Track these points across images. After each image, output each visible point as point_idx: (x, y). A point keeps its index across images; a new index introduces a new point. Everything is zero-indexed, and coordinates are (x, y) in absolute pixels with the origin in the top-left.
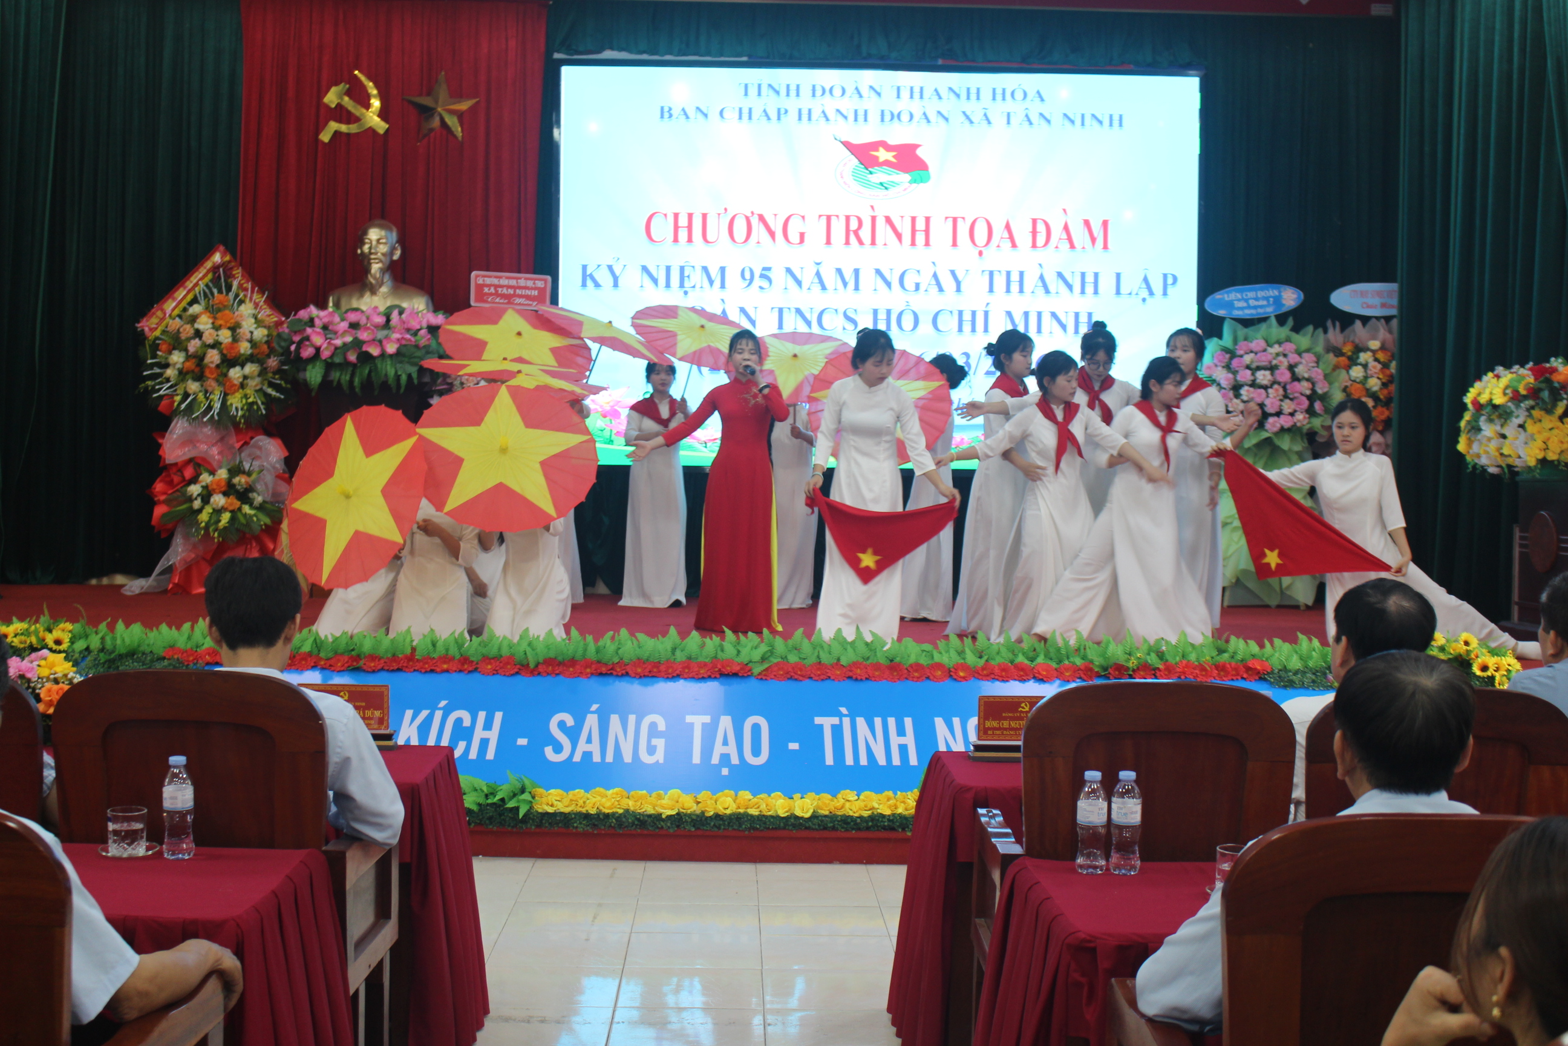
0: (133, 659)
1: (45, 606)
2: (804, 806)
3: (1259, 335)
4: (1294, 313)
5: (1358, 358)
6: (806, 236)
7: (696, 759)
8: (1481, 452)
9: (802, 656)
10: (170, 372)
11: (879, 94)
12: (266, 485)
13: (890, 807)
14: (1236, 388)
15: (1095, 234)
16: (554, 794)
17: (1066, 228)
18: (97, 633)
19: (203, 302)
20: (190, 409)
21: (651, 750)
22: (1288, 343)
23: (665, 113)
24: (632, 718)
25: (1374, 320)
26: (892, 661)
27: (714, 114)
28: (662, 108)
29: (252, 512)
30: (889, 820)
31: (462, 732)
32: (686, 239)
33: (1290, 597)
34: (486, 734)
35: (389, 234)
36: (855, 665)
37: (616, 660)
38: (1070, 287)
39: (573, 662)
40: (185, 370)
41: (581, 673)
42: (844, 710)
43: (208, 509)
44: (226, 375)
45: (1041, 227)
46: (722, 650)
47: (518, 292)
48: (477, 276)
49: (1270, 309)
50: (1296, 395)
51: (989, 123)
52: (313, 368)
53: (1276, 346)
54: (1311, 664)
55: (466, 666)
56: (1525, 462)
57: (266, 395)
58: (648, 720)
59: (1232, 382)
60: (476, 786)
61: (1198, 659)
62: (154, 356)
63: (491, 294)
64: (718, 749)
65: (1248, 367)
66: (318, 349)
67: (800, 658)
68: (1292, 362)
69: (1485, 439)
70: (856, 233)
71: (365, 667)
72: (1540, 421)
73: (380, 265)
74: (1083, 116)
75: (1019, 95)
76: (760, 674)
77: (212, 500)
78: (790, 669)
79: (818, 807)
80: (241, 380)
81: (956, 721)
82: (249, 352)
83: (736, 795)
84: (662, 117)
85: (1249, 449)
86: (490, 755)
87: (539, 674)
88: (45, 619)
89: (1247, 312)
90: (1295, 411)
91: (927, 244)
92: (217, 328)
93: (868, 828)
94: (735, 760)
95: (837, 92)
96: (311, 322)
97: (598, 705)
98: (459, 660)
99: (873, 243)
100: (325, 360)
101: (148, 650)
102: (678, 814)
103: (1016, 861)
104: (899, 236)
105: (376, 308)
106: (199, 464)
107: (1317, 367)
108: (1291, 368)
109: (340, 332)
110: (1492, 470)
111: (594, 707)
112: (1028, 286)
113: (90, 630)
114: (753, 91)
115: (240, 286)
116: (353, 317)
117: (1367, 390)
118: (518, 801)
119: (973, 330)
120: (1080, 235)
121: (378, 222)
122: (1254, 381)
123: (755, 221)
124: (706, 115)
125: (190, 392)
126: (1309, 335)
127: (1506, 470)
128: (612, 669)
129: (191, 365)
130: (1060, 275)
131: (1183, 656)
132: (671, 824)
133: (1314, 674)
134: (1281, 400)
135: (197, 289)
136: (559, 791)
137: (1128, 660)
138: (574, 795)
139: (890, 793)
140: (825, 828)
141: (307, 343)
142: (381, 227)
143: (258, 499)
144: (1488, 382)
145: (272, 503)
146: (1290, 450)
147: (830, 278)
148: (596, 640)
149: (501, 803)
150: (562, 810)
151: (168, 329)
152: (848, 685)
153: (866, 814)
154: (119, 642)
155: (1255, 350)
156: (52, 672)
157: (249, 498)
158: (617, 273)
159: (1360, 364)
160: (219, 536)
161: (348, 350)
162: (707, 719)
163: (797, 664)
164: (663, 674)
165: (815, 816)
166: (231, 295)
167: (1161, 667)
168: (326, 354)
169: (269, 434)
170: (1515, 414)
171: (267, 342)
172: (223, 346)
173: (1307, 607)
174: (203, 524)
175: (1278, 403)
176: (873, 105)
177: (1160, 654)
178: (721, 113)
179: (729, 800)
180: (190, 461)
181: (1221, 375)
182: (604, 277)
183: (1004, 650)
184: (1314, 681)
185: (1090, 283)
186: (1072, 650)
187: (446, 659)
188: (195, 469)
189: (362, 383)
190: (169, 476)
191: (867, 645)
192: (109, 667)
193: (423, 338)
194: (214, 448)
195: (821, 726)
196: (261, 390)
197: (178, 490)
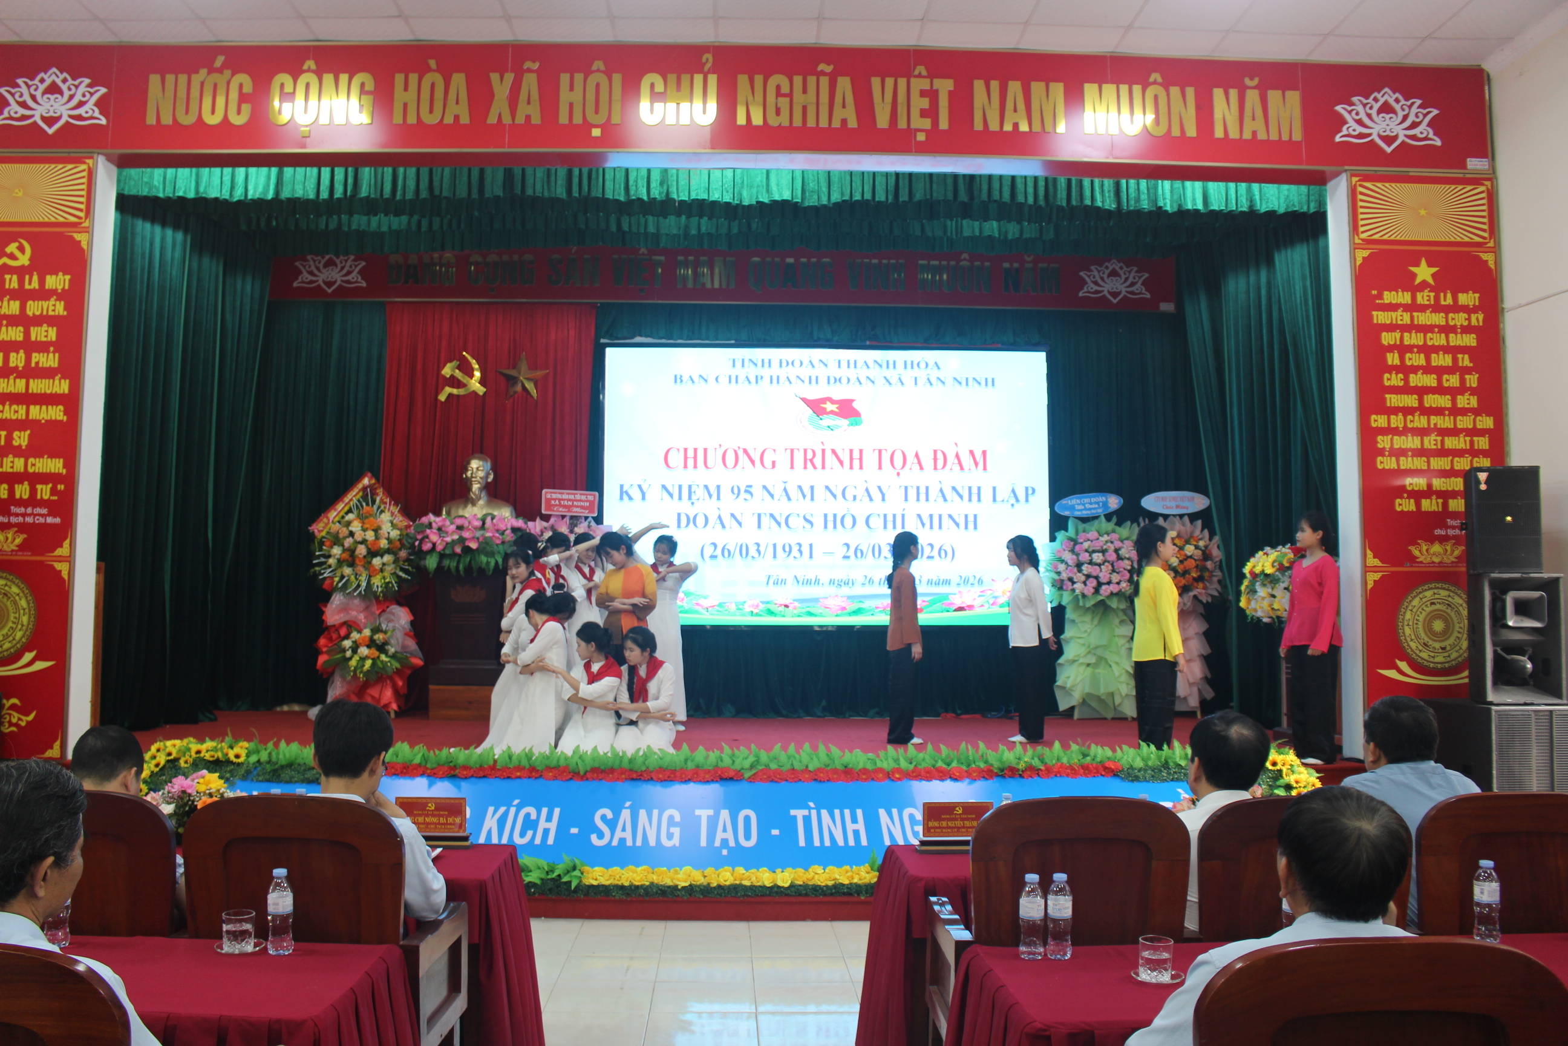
0: (291, 769)
1: (229, 729)
2: (784, 878)
3: (1093, 529)
4: (1116, 512)
6: (777, 464)
7: (703, 843)
8: (1258, 607)
9: (781, 764)
10: (331, 561)
11: (826, 365)
12: (398, 640)
13: (848, 878)
14: (1079, 566)
15: (978, 460)
16: (598, 870)
17: (957, 456)
18: (266, 749)
19: (355, 512)
20: (345, 586)
21: (670, 836)
22: (1114, 534)
23: (678, 379)
24: (655, 812)
25: (1172, 517)
26: (846, 767)
27: (711, 380)
28: (676, 376)
29: (387, 659)
30: (848, 888)
31: (530, 824)
32: (693, 466)
33: (1121, 712)
34: (548, 825)
35: (485, 464)
36: (819, 770)
37: (644, 768)
38: (961, 497)
39: (612, 770)
40: (342, 559)
41: (618, 778)
42: (812, 804)
43: (356, 658)
44: (370, 563)
45: (940, 456)
46: (722, 761)
47: (575, 503)
48: (546, 493)
49: (1100, 511)
50: (1121, 569)
51: (903, 384)
52: (431, 557)
53: (1106, 536)
54: (1150, 763)
55: (533, 774)
57: (398, 577)
58: (668, 813)
59: (1076, 561)
60: (539, 864)
61: (1068, 762)
62: (321, 550)
63: (556, 505)
64: (720, 835)
65: (1086, 551)
66: (434, 545)
67: (779, 766)
68: (1117, 547)
69: (1260, 599)
70: (811, 461)
71: (459, 775)
73: (478, 486)
74: (967, 379)
75: (923, 365)
76: (749, 778)
77: (359, 651)
78: (772, 774)
79: (794, 879)
80: (381, 566)
81: (895, 811)
82: (387, 546)
83: (733, 871)
84: (676, 382)
85: (1089, 608)
86: (551, 841)
87: (587, 779)
88: (229, 739)
89: (1084, 512)
90: (1121, 581)
91: (861, 468)
92: (364, 530)
93: (832, 894)
94: (732, 843)
95: (797, 363)
96: (430, 525)
97: (630, 803)
98: (529, 769)
99: (823, 467)
100: (439, 552)
101: (302, 762)
102: (690, 885)
103: (969, 949)
104: (841, 463)
105: (475, 515)
106: (351, 626)
108: (1116, 551)
109: (450, 532)
110: (1266, 620)
111: (628, 804)
112: (932, 497)
113: (261, 747)
114: (738, 364)
115: (382, 500)
116: (459, 522)
118: (571, 877)
120: (967, 461)
121: (477, 455)
122: (1091, 560)
123: (740, 453)
124: (706, 381)
125: (345, 574)
126: (1128, 528)
128: (640, 775)
129: (346, 556)
130: (954, 488)
131: (1058, 760)
132: (685, 892)
133: (1153, 771)
134: (1110, 574)
135: (351, 503)
136: (602, 869)
137: (1018, 763)
138: (613, 871)
139: (848, 867)
140: (800, 895)
141: (427, 540)
142: (480, 459)
143: (392, 650)
144: (1261, 557)
145: (401, 653)
146: (1118, 608)
147: (794, 492)
149: (558, 878)
150: (604, 883)
151: (331, 531)
152: (814, 785)
153: (830, 883)
154: (281, 756)
155: (1091, 539)
156: (208, 788)
157: (385, 649)
158: (645, 490)
160: (364, 676)
161: (455, 545)
162: (711, 812)
163: (776, 770)
165: (792, 886)
166: (375, 507)
167: (1043, 768)
168: (440, 547)
169: (400, 604)
170: (1281, 580)
171: (400, 540)
172: (368, 542)
174: (352, 668)
175: (1108, 575)
176: (821, 372)
177: (1041, 758)
178: (717, 379)
179: (728, 874)
180: (344, 623)
181: (1069, 557)
182: (635, 493)
183: (927, 757)
184: (1153, 776)
185: (974, 494)
186: (977, 757)
187: (519, 768)
188: (348, 629)
189: (465, 569)
190: (329, 634)
191: (828, 755)
192: (274, 776)
193: (508, 536)
194: (361, 615)
195: (795, 817)
196: (395, 573)
197: (335, 644)
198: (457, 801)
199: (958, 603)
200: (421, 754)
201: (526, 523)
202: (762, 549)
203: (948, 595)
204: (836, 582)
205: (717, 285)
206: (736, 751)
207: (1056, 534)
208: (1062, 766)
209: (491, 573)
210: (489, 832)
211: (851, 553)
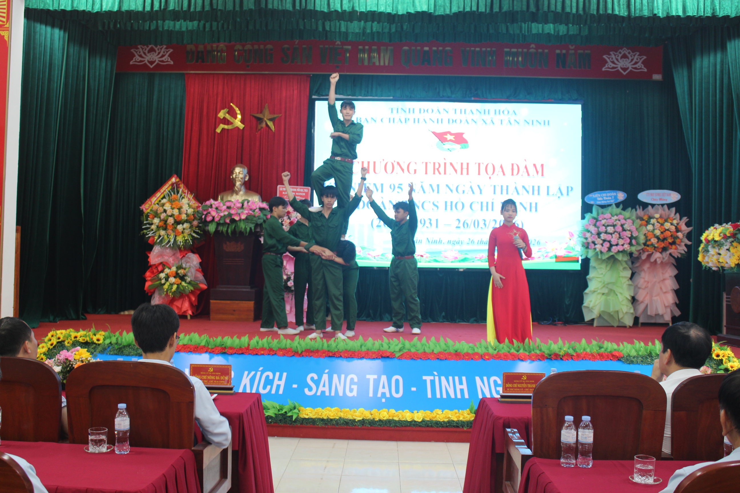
0: (129, 348)
1: (93, 324)
2: (418, 416)
3: (608, 212)
4: (623, 202)
5: (650, 221)
6: (417, 171)
7: (371, 394)
8: (709, 261)
9: (417, 349)
10: (153, 227)
11: (447, 112)
12: (192, 274)
13: (456, 417)
14: (599, 234)
15: (538, 170)
16: (309, 410)
17: (526, 167)
18: (115, 336)
19: (167, 198)
20: (161, 241)
21: (351, 390)
22: (621, 215)
24: (343, 376)
25: (657, 205)
26: (456, 351)
27: (378, 121)
29: (186, 285)
30: (456, 423)
31: (269, 382)
33: (623, 323)
34: (279, 383)
35: (244, 170)
36: (440, 353)
37: (336, 350)
38: (528, 192)
39: (317, 351)
40: (159, 226)
41: (321, 356)
42: (435, 373)
43: (168, 284)
44: (176, 228)
45: (515, 167)
46: (382, 346)
48: (280, 187)
49: (612, 201)
50: (625, 237)
51: (493, 124)
52: (212, 225)
53: (616, 216)
54: (640, 353)
55: (271, 352)
56: (730, 265)
57: (192, 236)
58: (350, 376)
59: (597, 231)
60: (274, 406)
61: (590, 351)
62: (147, 220)
64: (381, 390)
65: (604, 225)
66: (214, 217)
68: (622, 223)
69: (711, 255)
70: (438, 169)
71: (228, 352)
72: (736, 247)
73: (240, 183)
74: (533, 121)
75: (506, 112)
76: (399, 357)
77: (169, 280)
78: (412, 355)
79: (425, 417)
80: (182, 230)
81: (485, 378)
82: (186, 218)
83: (388, 411)
85: (604, 260)
86: (281, 392)
87: (303, 356)
88: (93, 330)
89: (603, 202)
90: (624, 244)
91: (468, 174)
92: (173, 209)
93: (447, 426)
94: (388, 395)
95: (430, 111)
96: (211, 206)
98: (268, 350)
99: (445, 173)
100: (217, 222)
102: (363, 419)
103: (530, 460)
104: (456, 171)
105: (238, 200)
106: (164, 265)
107: (633, 225)
108: (622, 225)
109: (223, 210)
110: (714, 269)
111: (327, 371)
112: (510, 191)
113: (112, 335)
114: (395, 111)
115: (183, 191)
116: (228, 204)
117: (655, 235)
118: (293, 413)
119: (487, 210)
120: (532, 170)
121: (239, 165)
122: (606, 231)
123: (395, 164)
124: (375, 121)
125: (161, 235)
126: (629, 212)
127: (721, 269)
128: (334, 354)
129: (162, 224)
130: (523, 187)
131: (584, 350)
132: (360, 423)
133: (642, 358)
134: (618, 239)
135: (165, 193)
136: (311, 409)
137: (560, 351)
138: (317, 410)
139: (457, 411)
140: (428, 426)
141: (209, 215)
142: (240, 167)
143: (188, 279)
144: (712, 230)
145: (194, 281)
146: (622, 260)
147: (427, 188)
148: (328, 341)
149: (285, 413)
150: (312, 417)
151: (153, 209)
152: (437, 361)
153: (446, 420)
154: (124, 340)
155: (606, 218)
156: (81, 357)
157: (185, 279)
159: (651, 224)
160: (172, 294)
161: (226, 218)
162: (375, 377)
163: (415, 352)
165: (423, 421)
166: (179, 195)
167: (575, 354)
168: (217, 219)
169: (193, 252)
170: (725, 244)
171: (193, 215)
172: (175, 216)
173: (630, 327)
174: (165, 290)
175: (617, 240)
176: (444, 116)
177: (574, 349)
178: (382, 120)
179: (386, 413)
180: (161, 263)
181: (592, 229)
183: (505, 347)
184: (642, 361)
185: (536, 190)
186: (535, 347)
187: (263, 349)
188: (163, 267)
189: (232, 232)
190: (152, 269)
191: (446, 344)
192: (119, 351)
193: (257, 213)
194: (171, 258)
195: (425, 380)
196: (190, 234)
197: (155, 276)
198: (226, 367)
200: (205, 340)
204: (452, 242)
205: (382, 63)
206: (391, 341)
207: (585, 215)
208: (586, 354)
209: (247, 234)
210: (245, 386)
211: (461, 225)
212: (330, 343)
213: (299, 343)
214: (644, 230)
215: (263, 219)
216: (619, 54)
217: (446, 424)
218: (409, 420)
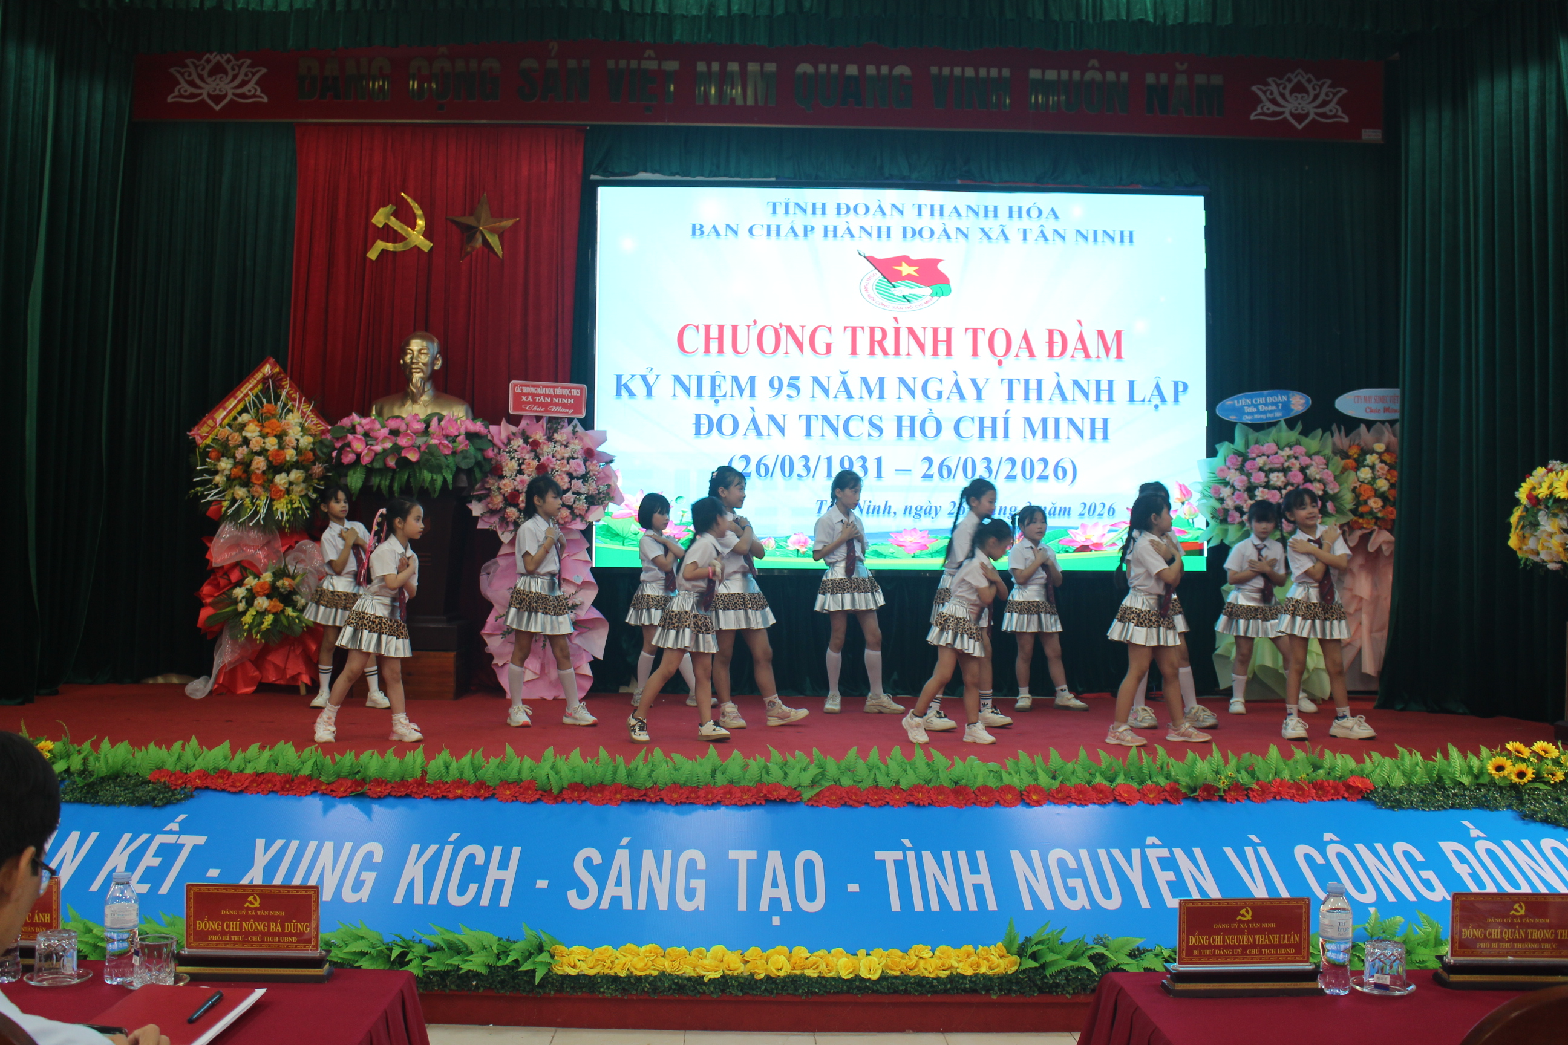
0: (114, 783)
2: (871, 965)
3: (1270, 439)
4: (1302, 417)
5: (1365, 460)
6: (833, 346)
7: (742, 906)
8: (1540, 548)
9: (857, 779)
10: (218, 479)
11: (901, 212)
12: (309, 587)
13: (971, 965)
14: (1251, 490)
15: (1109, 344)
16: (578, 951)
17: (1081, 338)
18: (79, 752)
19: (252, 411)
20: (237, 513)
21: (690, 894)
22: (1298, 446)
23: (697, 230)
24: (668, 854)
25: (1378, 423)
26: (956, 783)
27: (743, 232)
28: (694, 226)
29: (295, 614)
30: (971, 981)
31: (474, 873)
32: (717, 350)
34: (501, 875)
35: (430, 345)
36: (916, 788)
37: (649, 785)
38: (1086, 394)
39: (601, 787)
40: (232, 476)
41: (610, 799)
42: (907, 842)
43: (252, 612)
44: (272, 481)
45: (1057, 338)
46: (768, 773)
47: (555, 400)
48: (515, 385)
49: (1278, 414)
51: (1006, 238)
52: (354, 473)
53: (1287, 449)
55: (482, 792)
57: (310, 500)
58: (686, 855)
59: (1246, 483)
60: (485, 942)
61: (1292, 777)
62: (204, 463)
63: (529, 403)
64: (767, 893)
65: (1261, 469)
66: (358, 455)
67: (854, 781)
68: (1303, 464)
69: (1544, 535)
70: (880, 344)
71: (370, 793)
73: (421, 375)
74: (1095, 232)
75: (1034, 213)
76: (810, 800)
77: (256, 602)
78: (844, 794)
79: (886, 966)
80: (286, 486)
82: (295, 459)
83: (791, 952)
84: (694, 234)
86: (505, 901)
87: (563, 801)
89: (1256, 416)
91: (949, 353)
92: (264, 436)
93: (946, 991)
94: (787, 906)
95: (861, 210)
96: (353, 430)
97: (629, 839)
98: (475, 785)
99: (897, 352)
100: (366, 466)
101: (133, 772)
102: (723, 977)
104: (922, 347)
106: (245, 568)
107: (1327, 469)
108: (1303, 470)
109: (380, 438)
110: (1551, 566)
111: (625, 841)
112: (1046, 394)
113: (73, 748)
114: (781, 209)
115: (288, 394)
116: (393, 424)
117: (1376, 491)
118: (535, 962)
119: (994, 437)
120: (1094, 345)
121: (419, 333)
122: (1267, 482)
123: (783, 332)
124: (736, 233)
125: (238, 497)
126: (1318, 439)
128: (645, 795)
129: (238, 471)
130: (1076, 383)
131: (1276, 774)
132: (715, 988)
135: (247, 399)
136: (583, 948)
137: (1217, 779)
138: (601, 954)
139: (969, 948)
140: (896, 992)
141: (348, 449)
142: (422, 338)
144: (1544, 475)
147: (855, 386)
148: (627, 762)
149: (514, 964)
150: (586, 973)
151: (218, 437)
152: (908, 812)
153: (943, 974)
154: (102, 763)
155: (1266, 453)
157: (293, 600)
158: (651, 383)
159: (1368, 466)
160: (262, 638)
161: (387, 456)
162: (753, 855)
163: (851, 787)
164: (702, 800)
165: (883, 978)
166: (280, 405)
167: (1255, 787)
168: (366, 459)
171: (313, 450)
172: (269, 453)
174: (247, 626)
176: (895, 222)
177: (1251, 771)
178: (750, 230)
179: (783, 959)
180: (237, 564)
181: (1234, 477)
182: (638, 387)
183: (1078, 768)
184: (1422, 801)
185: (1104, 391)
186: (1155, 768)
187: (460, 783)
188: (241, 572)
189: (401, 488)
190: (216, 579)
191: (928, 765)
192: (88, 792)
193: (462, 444)
194: (260, 552)
195: (883, 863)
196: (306, 495)
197: (224, 593)
199: (1081, 539)
200: (312, 761)
201: (487, 427)
202: (812, 464)
203: (1067, 529)
204: (914, 511)
205: (750, 102)
206: (789, 758)
207: (1217, 446)
208: (1282, 783)
209: (436, 495)
210: (411, 885)
211: (935, 470)
212: (632, 765)
213: (553, 768)
214: (1351, 479)
215: (476, 457)
216: (1287, 83)
217: (945, 984)
218: (846, 978)
